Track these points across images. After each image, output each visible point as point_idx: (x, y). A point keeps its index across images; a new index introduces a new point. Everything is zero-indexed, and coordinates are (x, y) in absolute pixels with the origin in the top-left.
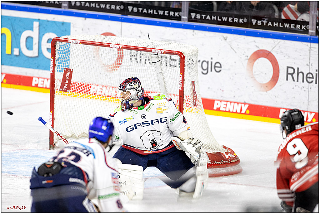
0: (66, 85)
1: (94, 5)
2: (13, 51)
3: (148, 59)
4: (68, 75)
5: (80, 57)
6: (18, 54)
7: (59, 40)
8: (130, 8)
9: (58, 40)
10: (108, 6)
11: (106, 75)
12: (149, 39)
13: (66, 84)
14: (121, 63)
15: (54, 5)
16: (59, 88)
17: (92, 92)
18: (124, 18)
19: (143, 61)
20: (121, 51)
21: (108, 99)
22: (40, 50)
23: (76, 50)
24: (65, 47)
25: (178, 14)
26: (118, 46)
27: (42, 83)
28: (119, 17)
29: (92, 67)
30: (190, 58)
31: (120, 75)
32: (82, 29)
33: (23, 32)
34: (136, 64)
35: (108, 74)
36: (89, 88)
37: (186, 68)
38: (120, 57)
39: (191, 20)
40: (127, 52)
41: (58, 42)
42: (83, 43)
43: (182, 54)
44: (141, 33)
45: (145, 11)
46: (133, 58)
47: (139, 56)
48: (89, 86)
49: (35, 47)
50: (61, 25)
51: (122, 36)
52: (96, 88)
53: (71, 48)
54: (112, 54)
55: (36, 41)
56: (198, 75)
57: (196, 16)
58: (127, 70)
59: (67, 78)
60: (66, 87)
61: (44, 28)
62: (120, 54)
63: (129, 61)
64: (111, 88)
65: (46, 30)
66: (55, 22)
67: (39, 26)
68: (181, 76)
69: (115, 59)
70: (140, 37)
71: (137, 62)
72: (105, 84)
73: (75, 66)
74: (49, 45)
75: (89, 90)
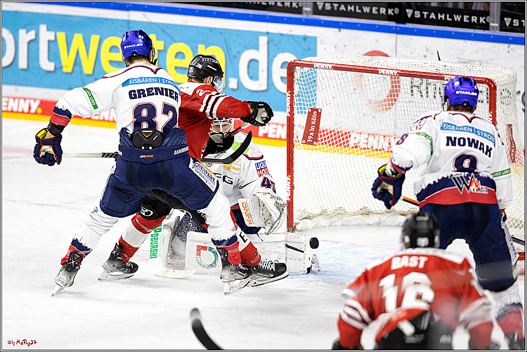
0: (312, 134)
1: (353, 8)
2: (229, 82)
3: (438, 91)
4: (314, 118)
5: (333, 89)
6: (235, 87)
7: (299, 65)
8: (409, 12)
9: (297, 64)
10: (374, 10)
11: (374, 117)
12: (440, 60)
13: (312, 132)
14: (396, 97)
15: (291, 10)
16: (300, 138)
17: (351, 144)
18: (400, 27)
19: (431, 94)
20: (397, 80)
21: (378, 154)
22: (270, 79)
23: (326, 80)
24: (309, 75)
25: (485, 20)
26: (392, 72)
27: (274, 131)
28: (393, 27)
29: (352, 105)
30: (504, 88)
31: (396, 117)
32: (335, 47)
33: (243, 52)
34: (419, 100)
35: (377, 116)
36: (347, 138)
37: (498, 103)
38: (394, 89)
39: (505, 28)
40: (405, 81)
41: (297, 68)
42: (336, 68)
43: (492, 82)
44: (427, 50)
45: (433, 16)
46: (415, 89)
47: (423, 87)
48: (348, 135)
49: (263, 75)
50: (303, 40)
51: (398, 56)
52: (358, 139)
53: (318, 77)
54: (382, 83)
55: (263, 65)
56: (518, 114)
57: (512, 22)
58: (406, 110)
59: (313, 123)
60: (311, 137)
61: (276, 45)
62: (394, 85)
63: (409, 95)
64: (382, 137)
65: (279, 49)
66: (292, 36)
67: (268, 43)
68: (491, 116)
69: (388, 92)
70: (425, 56)
71: (422, 96)
72: (372, 132)
73: (325, 104)
74: (284, 72)
75: (347, 142)
